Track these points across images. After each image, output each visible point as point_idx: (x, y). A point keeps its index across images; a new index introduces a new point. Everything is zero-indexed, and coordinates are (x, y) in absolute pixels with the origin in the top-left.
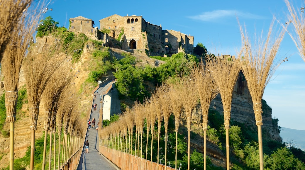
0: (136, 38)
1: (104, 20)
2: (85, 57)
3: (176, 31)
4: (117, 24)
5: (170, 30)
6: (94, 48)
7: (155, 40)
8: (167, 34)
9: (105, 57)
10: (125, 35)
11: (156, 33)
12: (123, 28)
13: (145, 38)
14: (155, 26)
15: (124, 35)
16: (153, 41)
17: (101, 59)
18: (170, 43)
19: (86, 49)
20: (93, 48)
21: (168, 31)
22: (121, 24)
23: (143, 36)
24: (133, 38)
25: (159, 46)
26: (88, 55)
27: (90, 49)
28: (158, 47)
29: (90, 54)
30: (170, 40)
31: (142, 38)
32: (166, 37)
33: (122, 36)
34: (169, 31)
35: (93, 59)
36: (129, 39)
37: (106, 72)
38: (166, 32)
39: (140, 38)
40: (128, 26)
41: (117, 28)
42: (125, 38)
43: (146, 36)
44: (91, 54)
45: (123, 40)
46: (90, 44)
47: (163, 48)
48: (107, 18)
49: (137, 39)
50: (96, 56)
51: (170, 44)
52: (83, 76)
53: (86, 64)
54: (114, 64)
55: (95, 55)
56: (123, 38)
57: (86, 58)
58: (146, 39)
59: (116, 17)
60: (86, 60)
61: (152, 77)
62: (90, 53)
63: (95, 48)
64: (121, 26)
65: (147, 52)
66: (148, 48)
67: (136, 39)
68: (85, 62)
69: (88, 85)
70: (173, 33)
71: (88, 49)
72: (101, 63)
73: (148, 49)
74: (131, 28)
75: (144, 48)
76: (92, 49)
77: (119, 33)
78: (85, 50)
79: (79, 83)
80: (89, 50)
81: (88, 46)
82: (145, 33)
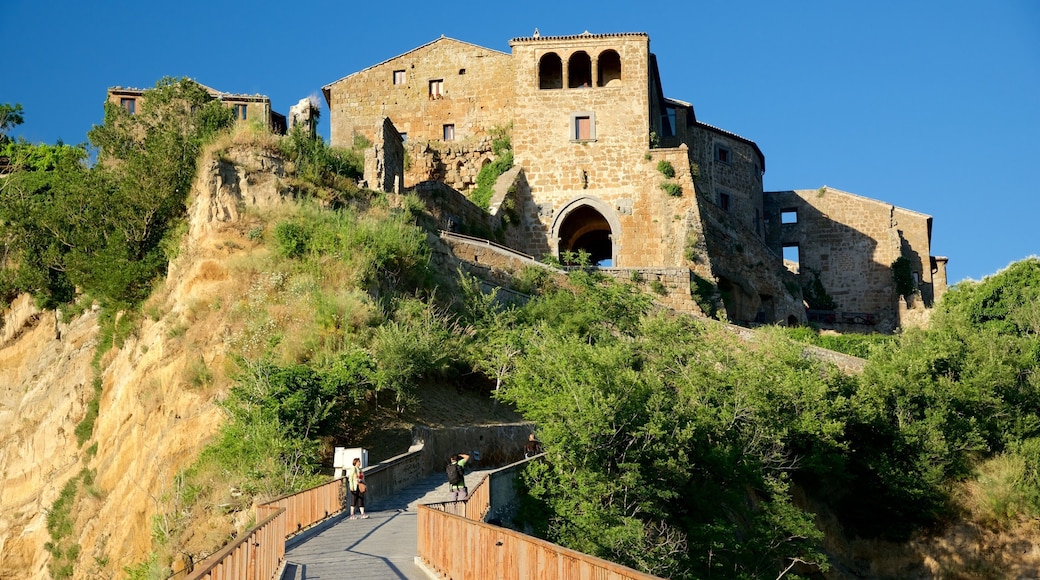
0: (609, 191)
1: (361, 85)
2: (199, 263)
3: (855, 198)
4: (456, 108)
5: (816, 192)
6: (283, 192)
7: (733, 234)
8: (789, 218)
9: (388, 264)
10: (521, 174)
11: (732, 192)
12: (504, 132)
13: (678, 192)
14: (724, 142)
15: (513, 172)
16: (725, 236)
17: (356, 274)
18: (817, 276)
19: (213, 195)
20: (272, 191)
21: (799, 193)
22: (490, 104)
23: (663, 178)
24: (587, 192)
25: (761, 278)
26: (233, 247)
27: (249, 202)
28: (754, 284)
29: (244, 242)
30: (814, 255)
31: (655, 193)
32: (788, 236)
33: (504, 184)
34: (808, 195)
35: (276, 278)
36: (553, 201)
37: (405, 389)
38: (790, 201)
39: (644, 196)
40: (548, 112)
41: (457, 137)
42: (521, 191)
43: (685, 180)
44: (260, 239)
45: (511, 203)
46: (247, 159)
47: (789, 298)
48: (382, 71)
49: (614, 203)
50: (300, 250)
51: (818, 285)
52: (179, 437)
53: (214, 326)
54: (471, 331)
55: (297, 244)
56: (510, 195)
57: (210, 273)
58: (690, 201)
59: (448, 56)
60: (206, 289)
61: (845, 445)
62: (246, 228)
63: (297, 192)
64: (491, 119)
65: (702, 290)
66: (708, 267)
67: (605, 199)
68: (198, 311)
69: (221, 497)
70: (839, 205)
71: (226, 200)
72: (358, 303)
73: (706, 273)
74: (570, 120)
75: (680, 264)
76: (264, 198)
77: (478, 165)
78: (203, 205)
79: (142, 514)
80: (240, 207)
81: (227, 171)
82: (679, 157)
